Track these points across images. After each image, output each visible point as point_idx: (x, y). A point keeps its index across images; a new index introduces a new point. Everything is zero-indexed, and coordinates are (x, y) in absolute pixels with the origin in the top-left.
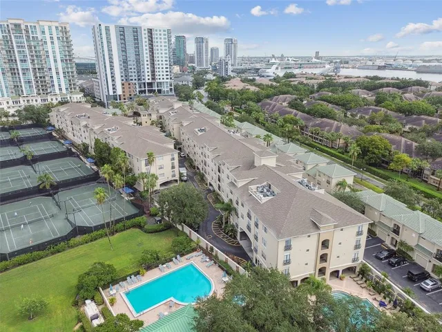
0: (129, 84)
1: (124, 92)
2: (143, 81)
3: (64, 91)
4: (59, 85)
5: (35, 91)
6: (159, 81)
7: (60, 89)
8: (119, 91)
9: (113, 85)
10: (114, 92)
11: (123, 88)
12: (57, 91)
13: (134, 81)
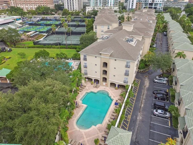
0: (140, 4)
1: (136, 7)
2: (147, 2)
3: (112, 6)
4: (111, 3)
5: (102, 5)
6: (156, 2)
7: (111, 5)
8: (134, 7)
9: (132, 3)
10: (132, 7)
11: (137, 5)
12: (109, 5)
13: (142, 2)
